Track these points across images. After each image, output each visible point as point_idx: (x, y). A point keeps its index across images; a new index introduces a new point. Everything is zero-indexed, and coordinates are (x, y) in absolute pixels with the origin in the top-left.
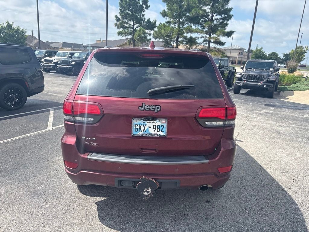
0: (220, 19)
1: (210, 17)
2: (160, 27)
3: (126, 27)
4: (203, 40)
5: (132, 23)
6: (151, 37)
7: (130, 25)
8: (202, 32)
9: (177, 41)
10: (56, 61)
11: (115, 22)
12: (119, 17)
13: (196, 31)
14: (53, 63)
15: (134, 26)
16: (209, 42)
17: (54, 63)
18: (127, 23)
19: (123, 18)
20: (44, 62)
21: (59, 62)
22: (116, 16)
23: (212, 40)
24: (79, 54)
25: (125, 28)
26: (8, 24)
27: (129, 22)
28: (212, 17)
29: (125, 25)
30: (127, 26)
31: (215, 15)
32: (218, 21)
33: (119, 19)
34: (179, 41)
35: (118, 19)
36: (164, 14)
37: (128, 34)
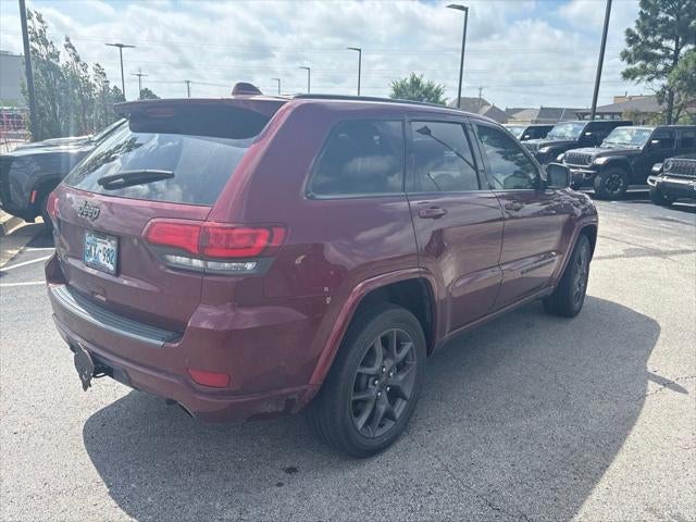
3: (654, 55)
5: (671, 44)
7: (666, 49)
11: (625, 47)
12: (637, 31)
15: (677, 51)
18: (659, 46)
19: (646, 34)
22: (629, 32)
25: (651, 58)
26: (412, 79)
27: (665, 43)
29: (654, 51)
30: (659, 52)
33: (637, 38)
35: (631, 38)
37: (658, 75)
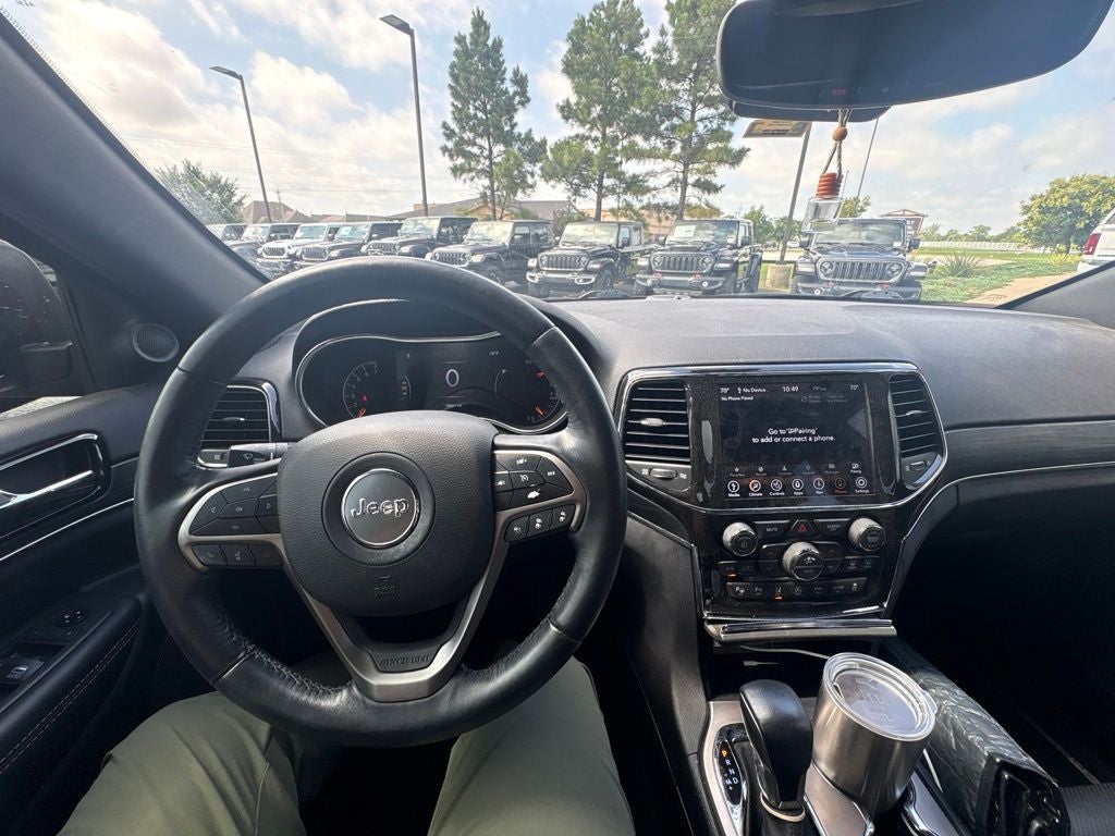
0: (713, 117)
1: (687, 117)
2: (559, 148)
3: (471, 153)
4: (670, 179)
5: (484, 142)
6: (536, 178)
7: (481, 147)
8: (665, 156)
9: (600, 186)
10: (292, 251)
11: (443, 141)
12: (453, 125)
13: (651, 154)
14: (285, 256)
15: (490, 151)
16: (685, 184)
17: (290, 256)
18: (474, 144)
19: (463, 129)
20: (265, 256)
21: (298, 254)
22: (445, 125)
23: (691, 180)
24: (350, 228)
25: (469, 156)
27: (478, 141)
28: (693, 112)
29: (470, 149)
30: (475, 150)
31: (699, 107)
32: (707, 122)
33: (453, 131)
34: (607, 188)
35: (449, 134)
36: (567, 111)
